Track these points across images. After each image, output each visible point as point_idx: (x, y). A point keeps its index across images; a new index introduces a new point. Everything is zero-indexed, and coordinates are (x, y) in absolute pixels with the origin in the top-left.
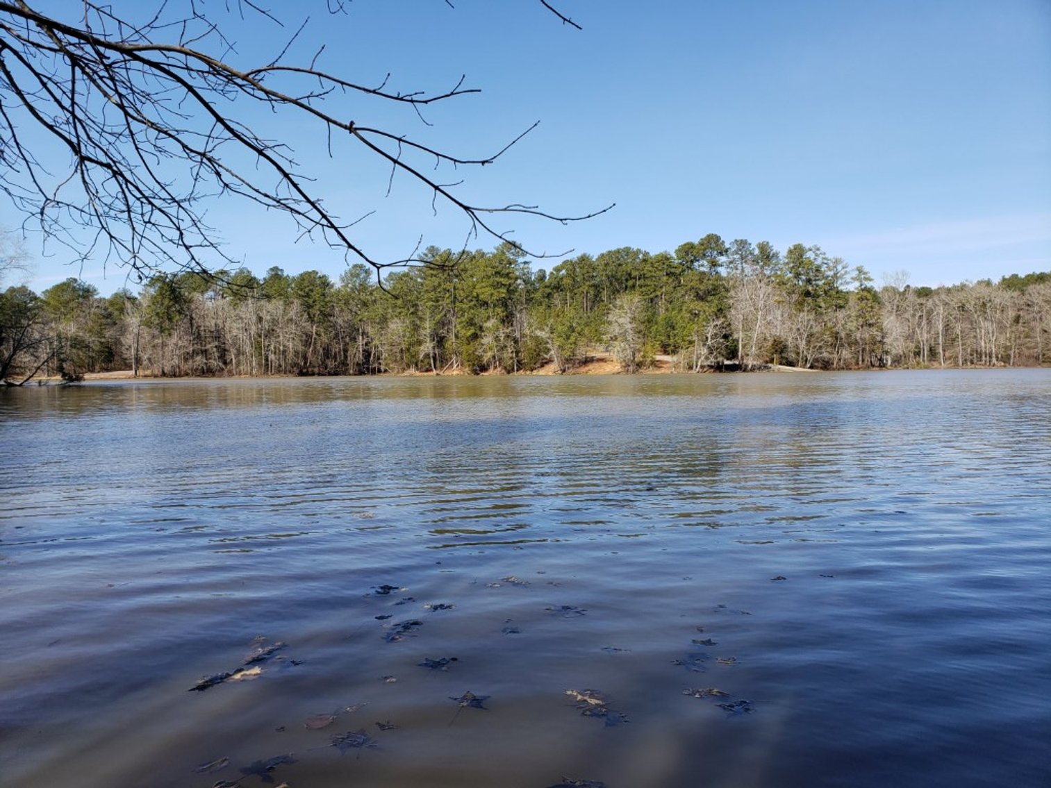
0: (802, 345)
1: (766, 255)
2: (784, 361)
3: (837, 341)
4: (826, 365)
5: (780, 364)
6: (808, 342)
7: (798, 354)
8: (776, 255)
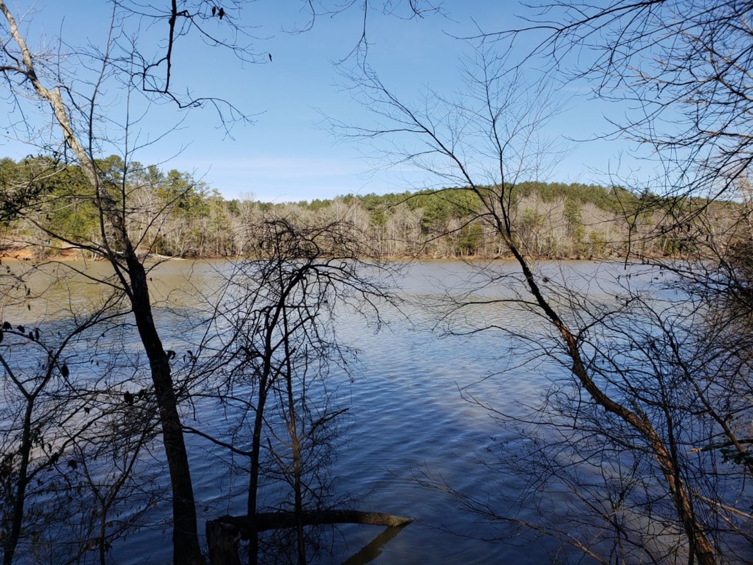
0: (177, 240)
1: (154, 174)
2: (164, 252)
3: (202, 238)
4: (195, 255)
5: (161, 254)
6: (181, 239)
7: (174, 248)
8: (161, 175)
